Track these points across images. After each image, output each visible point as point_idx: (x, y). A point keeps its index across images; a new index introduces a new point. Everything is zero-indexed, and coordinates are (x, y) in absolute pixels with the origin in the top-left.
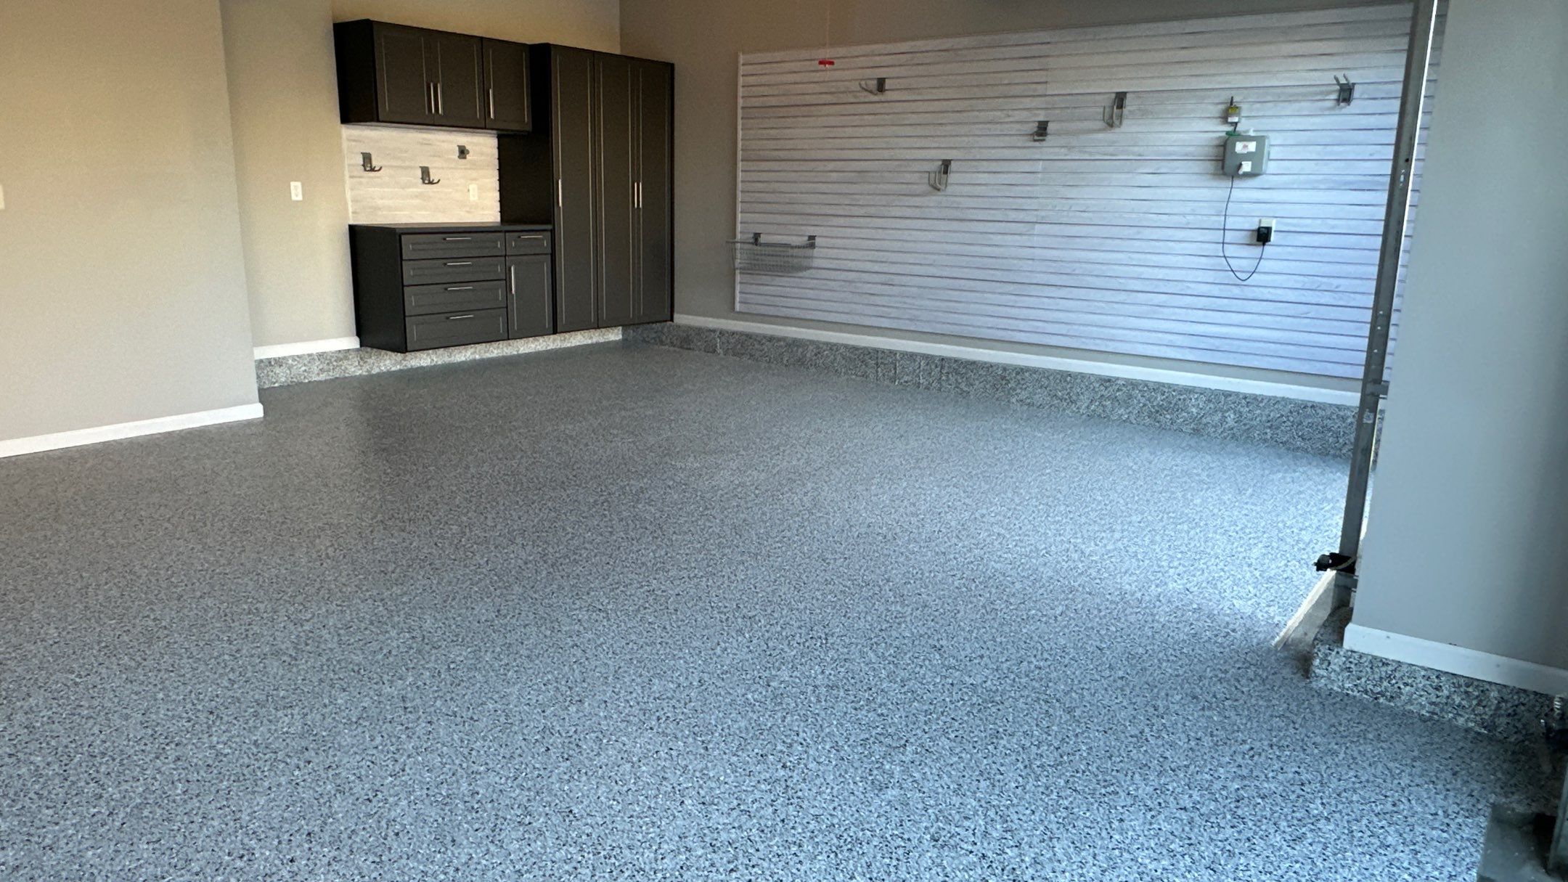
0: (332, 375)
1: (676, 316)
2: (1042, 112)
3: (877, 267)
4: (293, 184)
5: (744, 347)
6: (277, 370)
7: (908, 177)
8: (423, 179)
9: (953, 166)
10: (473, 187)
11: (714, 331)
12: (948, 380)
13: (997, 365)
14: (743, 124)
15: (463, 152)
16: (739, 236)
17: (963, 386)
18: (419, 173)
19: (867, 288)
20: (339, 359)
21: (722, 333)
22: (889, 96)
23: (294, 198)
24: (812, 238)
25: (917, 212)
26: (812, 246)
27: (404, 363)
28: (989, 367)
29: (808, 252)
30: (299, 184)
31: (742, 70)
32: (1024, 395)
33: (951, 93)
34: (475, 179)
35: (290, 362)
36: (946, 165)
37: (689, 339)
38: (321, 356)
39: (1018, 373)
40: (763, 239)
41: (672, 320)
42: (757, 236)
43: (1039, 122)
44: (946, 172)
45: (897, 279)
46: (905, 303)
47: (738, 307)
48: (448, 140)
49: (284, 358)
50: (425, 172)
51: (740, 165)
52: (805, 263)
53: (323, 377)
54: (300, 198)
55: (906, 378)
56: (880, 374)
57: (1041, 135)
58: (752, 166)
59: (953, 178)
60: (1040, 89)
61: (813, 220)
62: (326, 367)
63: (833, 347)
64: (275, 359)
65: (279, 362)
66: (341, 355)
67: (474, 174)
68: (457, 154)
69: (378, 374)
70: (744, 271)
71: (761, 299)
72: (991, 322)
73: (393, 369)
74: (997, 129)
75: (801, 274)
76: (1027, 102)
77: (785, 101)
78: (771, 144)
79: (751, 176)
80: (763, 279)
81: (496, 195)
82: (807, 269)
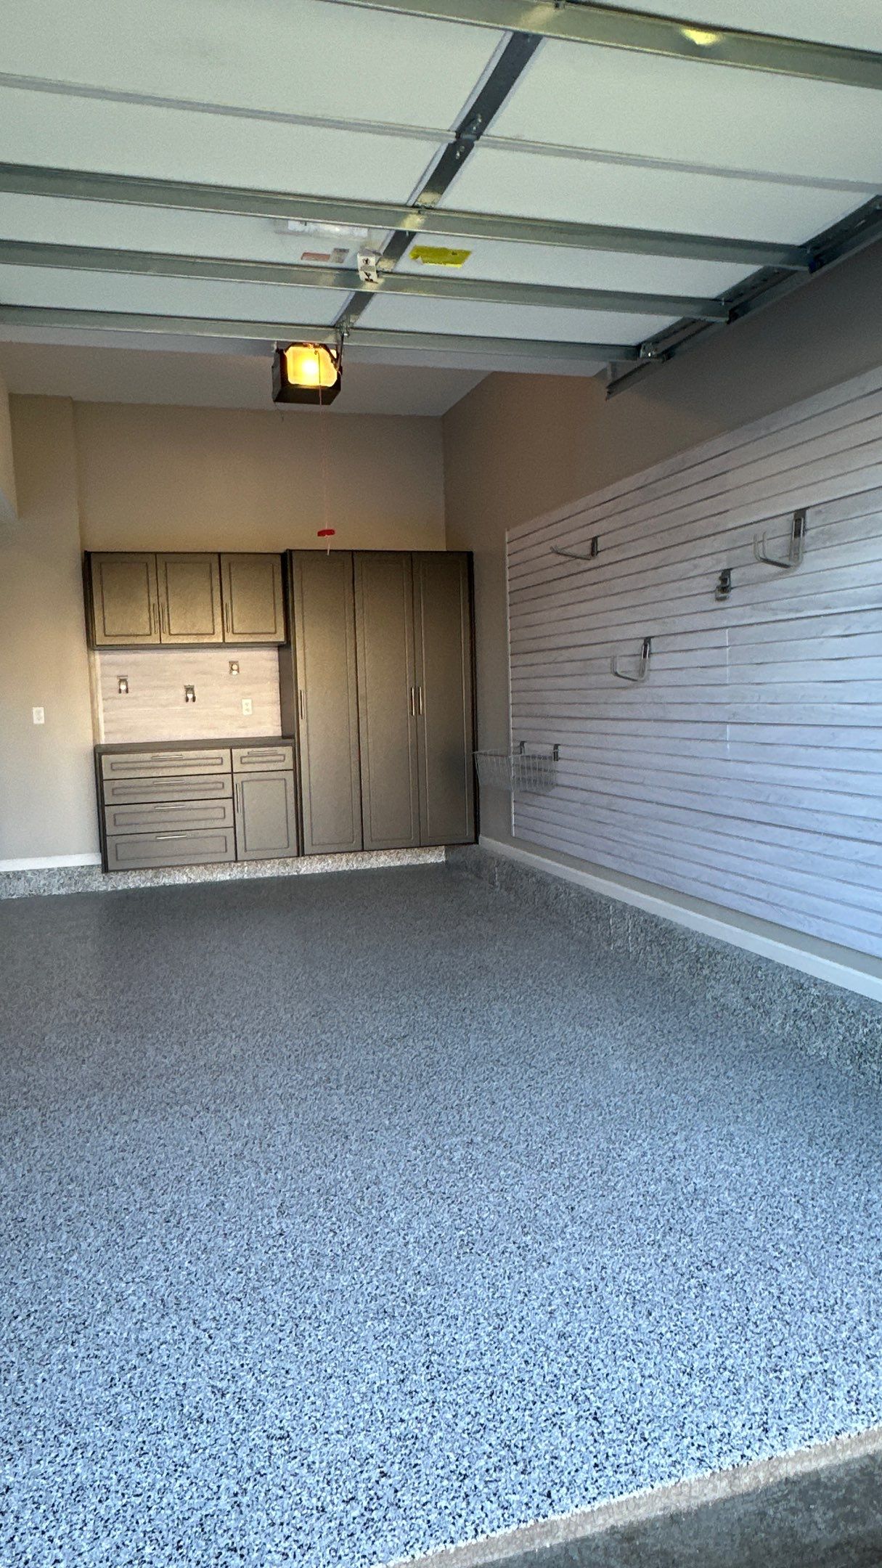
0: (73, 889)
1: (480, 838)
2: (724, 556)
4: (35, 710)
5: (512, 881)
6: (15, 883)
8: (186, 698)
9: (652, 645)
10: (247, 702)
11: (493, 858)
14: (509, 611)
15: (233, 667)
16: (512, 746)
18: (183, 691)
19: (598, 814)
20: (80, 874)
21: (500, 860)
22: (602, 558)
23: (36, 722)
24: (556, 747)
26: (556, 757)
27: (156, 880)
29: (555, 765)
30: (42, 709)
31: (507, 549)
34: (249, 694)
35: (29, 875)
36: (646, 644)
38: (63, 870)
40: (526, 748)
41: (476, 842)
42: (522, 746)
43: (723, 571)
44: (646, 654)
47: (513, 830)
48: (215, 656)
49: (23, 872)
50: (189, 689)
52: (553, 778)
53: (63, 891)
54: (42, 721)
55: (618, 942)
56: (600, 933)
57: (725, 590)
58: (515, 660)
59: (655, 662)
60: (721, 523)
62: (66, 881)
64: (14, 872)
65: (18, 875)
66: (82, 871)
67: (247, 689)
68: (228, 670)
69: (124, 890)
71: (530, 823)
74: (687, 587)
75: (551, 793)
76: (710, 544)
78: (529, 633)
79: (517, 673)
80: (528, 797)
81: (276, 709)
82: (554, 786)
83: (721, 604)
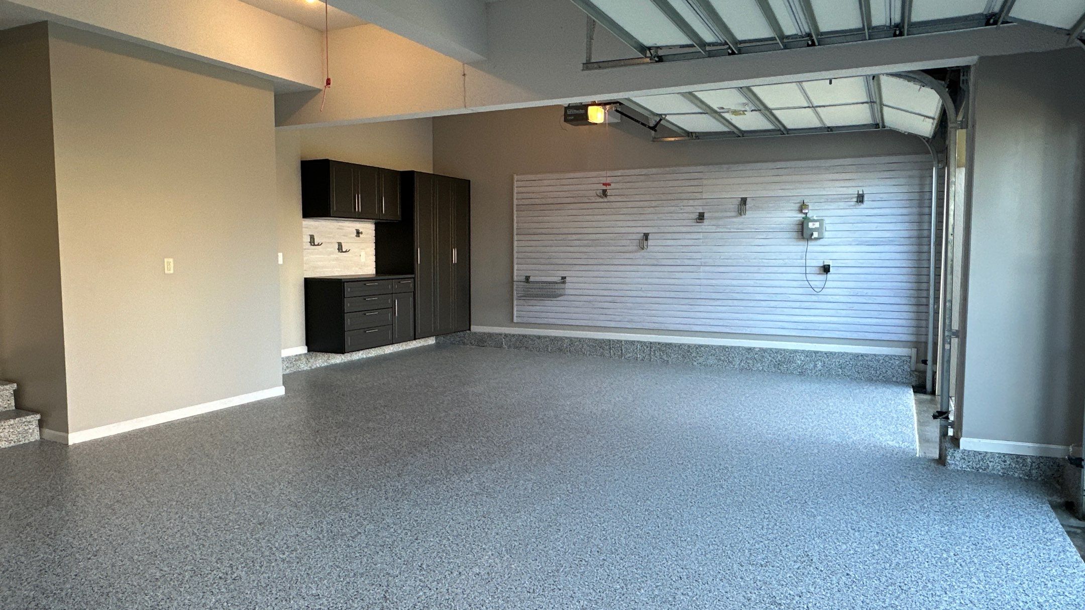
0: (293, 370)
1: (472, 327)
2: (700, 208)
3: (606, 293)
4: (279, 254)
5: (522, 344)
7: (624, 242)
8: (338, 249)
9: (650, 237)
10: (363, 254)
11: (501, 334)
12: (655, 354)
13: (685, 345)
14: (517, 214)
16: (515, 278)
17: (665, 357)
18: (337, 246)
19: (600, 305)
20: (297, 360)
21: (506, 335)
22: (609, 199)
24: (563, 278)
25: (629, 262)
26: (564, 283)
28: (680, 346)
29: (562, 286)
30: (281, 254)
31: (516, 184)
32: (701, 360)
33: (648, 197)
34: (364, 249)
36: (646, 236)
37: (483, 341)
39: (697, 348)
40: (531, 279)
41: (470, 330)
42: (527, 278)
43: (699, 213)
44: (647, 239)
45: (619, 299)
46: (624, 312)
47: (515, 320)
48: (351, 226)
50: (340, 245)
51: (515, 238)
52: (561, 292)
53: (288, 371)
54: (282, 262)
55: (629, 355)
56: (612, 353)
57: (701, 219)
58: (521, 237)
59: (650, 242)
60: (698, 196)
61: (564, 267)
62: (290, 365)
63: (580, 340)
66: (297, 358)
67: (363, 246)
68: (356, 234)
69: (315, 368)
70: (519, 298)
71: (531, 314)
72: (679, 320)
73: (323, 365)
74: (675, 216)
75: (558, 299)
76: (691, 202)
77: (544, 201)
78: (537, 225)
79: (523, 244)
80: (532, 302)
81: (374, 258)
82: (561, 295)
83: (700, 224)
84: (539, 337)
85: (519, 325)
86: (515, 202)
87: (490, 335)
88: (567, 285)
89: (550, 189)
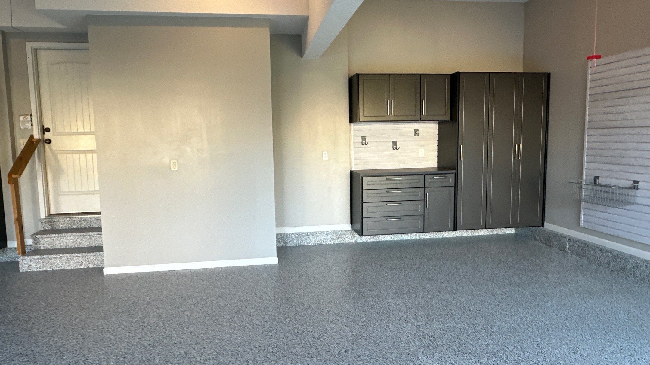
0: (337, 241)
1: (545, 224)
4: (324, 153)
5: (583, 252)
6: (311, 237)
8: (393, 147)
10: (422, 150)
11: (565, 237)
15: (416, 132)
16: (584, 178)
18: (391, 144)
21: (570, 239)
24: (636, 182)
26: (636, 188)
30: (327, 153)
34: (423, 146)
35: (317, 234)
37: (550, 240)
38: (333, 232)
40: (600, 181)
41: (543, 225)
42: (596, 178)
47: (582, 224)
48: (409, 127)
50: (395, 143)
51: (587, 132)
52: (630, 199)
53: (332, 242)
54: (327, 159)
58: (592, 132)
62: (334, 237)
64: (310, 232)
67: (422, 143)
68: (414, 134)
69: (360, 244)
70: (588, 201)
71: (599, 221)
75: (628, 207)
77: (618, 87)
78: (611, 117)
79: (593, 139)
80: (600, 208)
81: (436, 154)
82: (631, 204)
84: (602, 249)
85: (585, 230)
86: (588, 92)
87: (556, 236)
88: (638, 193)
89: (626, 71)
